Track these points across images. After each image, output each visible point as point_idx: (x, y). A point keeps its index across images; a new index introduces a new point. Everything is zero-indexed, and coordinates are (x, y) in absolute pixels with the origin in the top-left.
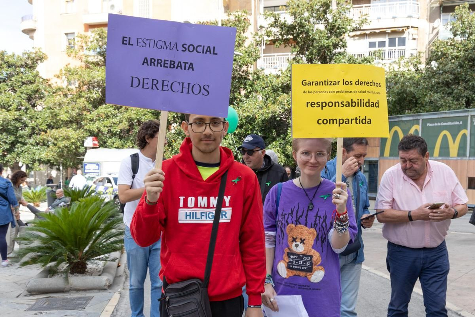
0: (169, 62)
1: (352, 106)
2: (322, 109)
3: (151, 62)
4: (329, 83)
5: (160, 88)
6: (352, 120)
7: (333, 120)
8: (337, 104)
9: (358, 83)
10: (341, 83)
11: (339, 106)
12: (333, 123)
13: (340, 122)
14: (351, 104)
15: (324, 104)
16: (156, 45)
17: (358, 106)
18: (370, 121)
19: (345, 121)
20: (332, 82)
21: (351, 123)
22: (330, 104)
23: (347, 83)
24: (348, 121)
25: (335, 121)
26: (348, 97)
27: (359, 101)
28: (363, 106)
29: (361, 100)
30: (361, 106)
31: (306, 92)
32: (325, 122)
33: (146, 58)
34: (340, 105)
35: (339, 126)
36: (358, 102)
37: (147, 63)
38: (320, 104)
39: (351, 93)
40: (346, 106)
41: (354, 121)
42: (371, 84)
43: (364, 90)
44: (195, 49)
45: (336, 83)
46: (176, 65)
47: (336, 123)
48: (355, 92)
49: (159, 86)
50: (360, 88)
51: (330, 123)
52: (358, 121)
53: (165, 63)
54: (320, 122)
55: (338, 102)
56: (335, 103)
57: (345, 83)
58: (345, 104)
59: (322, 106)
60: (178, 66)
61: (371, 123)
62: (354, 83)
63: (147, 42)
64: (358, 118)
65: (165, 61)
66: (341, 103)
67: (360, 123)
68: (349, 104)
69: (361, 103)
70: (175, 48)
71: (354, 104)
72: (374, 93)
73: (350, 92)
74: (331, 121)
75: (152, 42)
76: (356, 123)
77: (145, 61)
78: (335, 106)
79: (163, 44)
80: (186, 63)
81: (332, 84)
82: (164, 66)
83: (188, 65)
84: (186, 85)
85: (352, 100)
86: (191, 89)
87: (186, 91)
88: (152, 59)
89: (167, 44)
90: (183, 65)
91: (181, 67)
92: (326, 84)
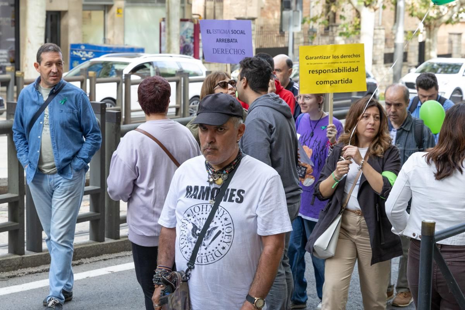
0: (227, 40)
1: (339, 72)
2: (319, 74)
4: (324, 57)
5: (225, 53)
6: (339, 81)
7: (326, 82)
8: (329, 71)
9: (343, 57)
10: (331, 57)
11: (330, 72)
12: (327, 83)
13: (331, 83)
14: (338, 70)
15: (320, 72)
16: (220, 32)
17: (343, 72)
18: (351, 81)
19: (334, 82)
20: (325, 57)
21: (339, 83)
22: (325, 71)
23: (335, 57)
24: (336, 82)
25: (328, 82)
26: (336, 66)
27: (344, 68)
28: (346, 71)
29: (345, 68)
30: (345, 71)
31: (308, 64)
32: (321, 83)
33: (217, 39)
35: (331, 85)
36: (343, 69)
37: (218, 41)
38: (318, 71)
40: (335, 72)
41: (340, 82)
42: (352, 56)
43: (346, 61)
44: (237, 32)
45: (328, 58)
46: (230, 41)
47: (329, 83)
48: (341, 62)
50: (344, 60)
51: (324, 84)
52: (343, 82)
53: (225, 41)
54: (318, 83)
55: (330, 70)
56: (328, 70)
57: (334, 57)
58: (334, 70)
59: (319, 73)
61: (352, 82)
62: (340, 57)
63: (217, 31)
64: (343, 80)
65: (225, 39)
66: (332, 70)
67: (344, 83)
69: (344, 70)
70: (228, 33)
71: (340, 71)
72: (354, 62)
73: (337, 63)
74: (325, 82)
75: (219, 31)
76: (342, 83)
79: (223, 31)
81: (326, 58)
82: (225, 42)
83: (235, 40)
84: (235, 50)
85: (339, 68)
86: (237, 52)
87: (236, 53)
88: (220, 39)
89: (225, 31)
90: (233, 40)
91: (232, 41)
92: (322, 58)
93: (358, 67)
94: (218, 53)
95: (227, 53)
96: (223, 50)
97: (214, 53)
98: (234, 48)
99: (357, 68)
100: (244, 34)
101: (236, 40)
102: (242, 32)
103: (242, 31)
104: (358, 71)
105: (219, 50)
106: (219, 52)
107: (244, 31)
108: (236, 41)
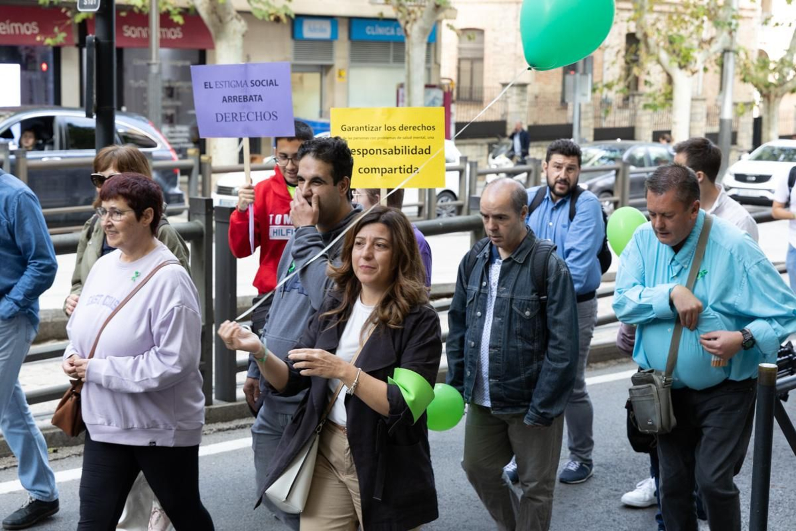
0: (242, 97)
1: (396, 153)
2: (363, 156)
3: (229, 99)
4: (370, 129)
5: (239, 120)
6: (395, 169)
7: (375, 169)
8: (379, 151)
9: (402, 128)
10: (383, 129)
11: (381, 153)
12: (375, 172)
13: (383, 171)
14: (395, 151)
15: (365, 152)
16: (230, 85)
17: (402, 153)
18: (417, 170)
19: (388, 170)
20: (373, 127)
21: (395, 172)
22: (372, 152)
23: (389, 129)
24: (391, 171)
25: (377, 170)
26: (390, 144)
27: (404, 148)
28: (409, 153)
29: (406, 147)
30: (406, 153)
32: (367, 171)
33: (224, 97)
34: (383, 152)
35: (382, 175)
36: (402, 150)
37: (226, 100)
38: (361, 151)
39: (394, 140)
40: (389, 154)
41: (398, 171)
42: (420, 128)
43: (409, 136)
44: (261, 83)
45: (377, 129)
46: (248, 98)
47: (379, 172)
48: (399, 138)
49: (238, 118)
50: (404, 133)
51: (372, 172)
52: (402, 170)
53: (239, 99)
54: (362, 171)
55: (380, 150)
56: (377, 150)
57: (388, 128)
58: (387, 151)
59: (363, 154)
60: (250, 99)
61: (418, 172)
62: (397, 128)
63: (224, 84)
64: (402, 167)
65: (239, 96)
66: (384, 151)
67: (404, 172)
68: (392, 151)
69: (405, 151)
70: (245, 86)
71: (397, 152)
72: (424, 138)
73: (393, 138)
74: (374, 170)
75: (227, 83)
76: (401, 173)
77: (224, 100)
78: (377, 154)
79: (235, 83)
80: (255, 96)
81: (373, 129)
82: (240, 101)
83: (257, 98)
84: (259, 114)
85: (395, 147)
86: (263, 116)
87: (259, 118)
88: (229, 97)
89: (239, 82)
90: (254, 97)
91: (252, 100)
92: (367, 129)
93: (430, 147)
94: (226, 121)
95: (243, 119)
96: (234, 115)
97: (217, 121)
98: (254, 111)
99: (429, 149)
100: (276, 85)
101: (260, 96)
102: (272, 83)
103: (271, 81)
104: (429, 153)
105: (227, 115)
106: (228, 119)
107: (275, 81)
108: (260, 99)
